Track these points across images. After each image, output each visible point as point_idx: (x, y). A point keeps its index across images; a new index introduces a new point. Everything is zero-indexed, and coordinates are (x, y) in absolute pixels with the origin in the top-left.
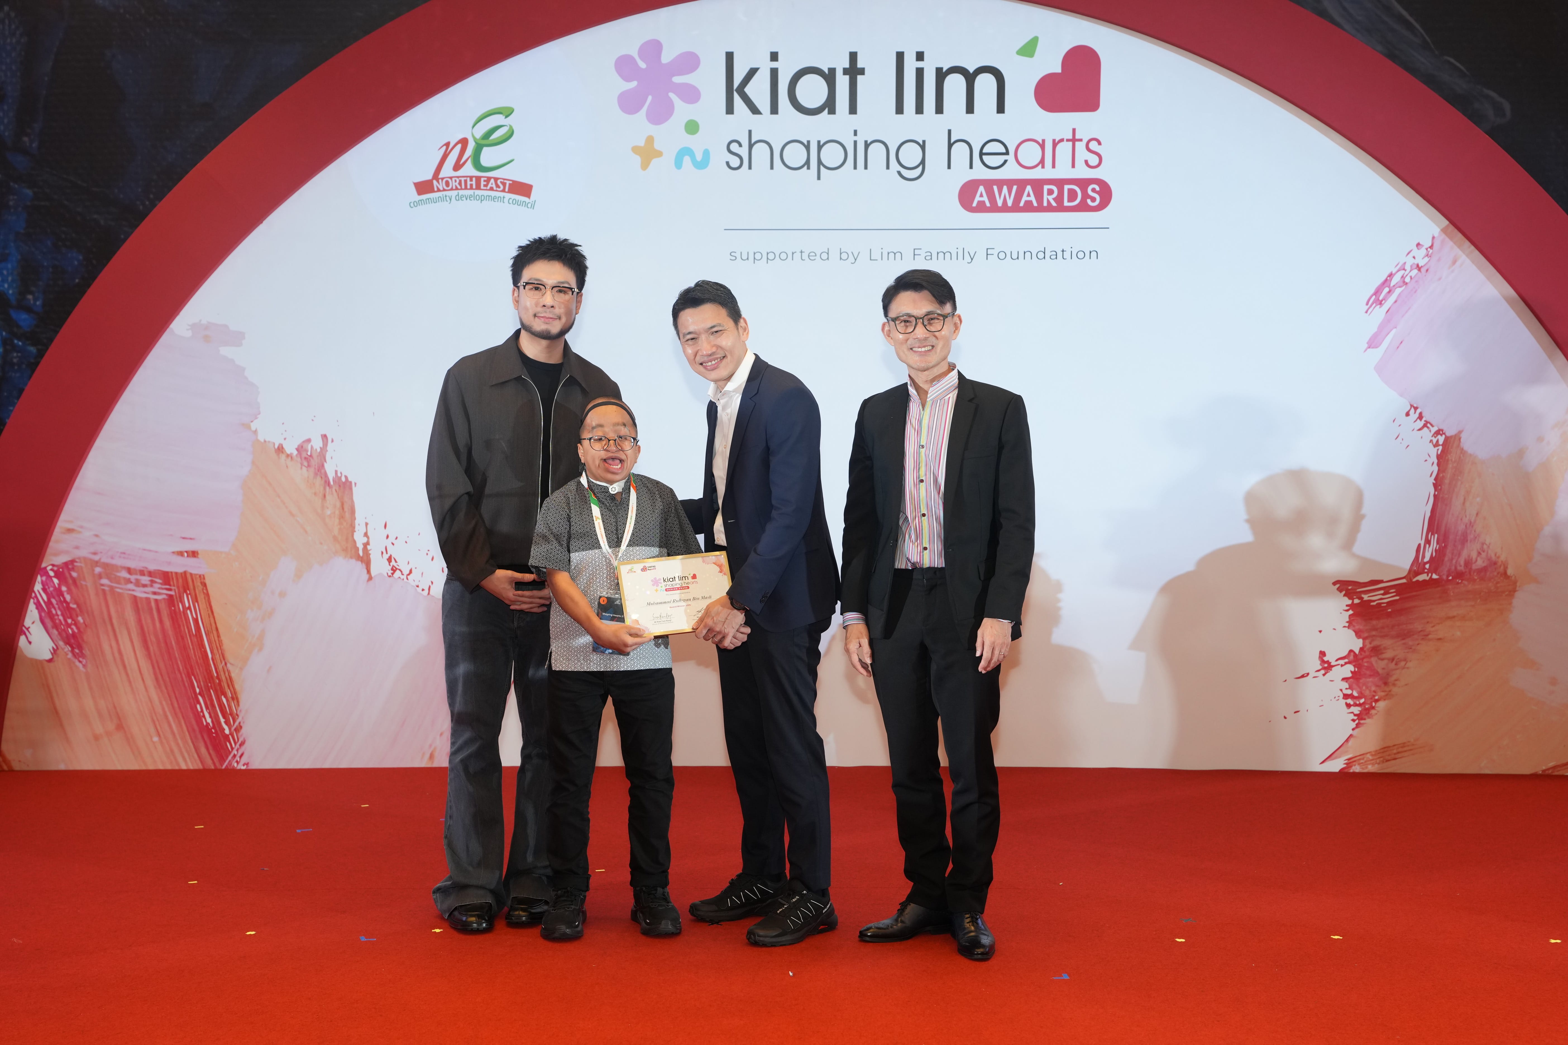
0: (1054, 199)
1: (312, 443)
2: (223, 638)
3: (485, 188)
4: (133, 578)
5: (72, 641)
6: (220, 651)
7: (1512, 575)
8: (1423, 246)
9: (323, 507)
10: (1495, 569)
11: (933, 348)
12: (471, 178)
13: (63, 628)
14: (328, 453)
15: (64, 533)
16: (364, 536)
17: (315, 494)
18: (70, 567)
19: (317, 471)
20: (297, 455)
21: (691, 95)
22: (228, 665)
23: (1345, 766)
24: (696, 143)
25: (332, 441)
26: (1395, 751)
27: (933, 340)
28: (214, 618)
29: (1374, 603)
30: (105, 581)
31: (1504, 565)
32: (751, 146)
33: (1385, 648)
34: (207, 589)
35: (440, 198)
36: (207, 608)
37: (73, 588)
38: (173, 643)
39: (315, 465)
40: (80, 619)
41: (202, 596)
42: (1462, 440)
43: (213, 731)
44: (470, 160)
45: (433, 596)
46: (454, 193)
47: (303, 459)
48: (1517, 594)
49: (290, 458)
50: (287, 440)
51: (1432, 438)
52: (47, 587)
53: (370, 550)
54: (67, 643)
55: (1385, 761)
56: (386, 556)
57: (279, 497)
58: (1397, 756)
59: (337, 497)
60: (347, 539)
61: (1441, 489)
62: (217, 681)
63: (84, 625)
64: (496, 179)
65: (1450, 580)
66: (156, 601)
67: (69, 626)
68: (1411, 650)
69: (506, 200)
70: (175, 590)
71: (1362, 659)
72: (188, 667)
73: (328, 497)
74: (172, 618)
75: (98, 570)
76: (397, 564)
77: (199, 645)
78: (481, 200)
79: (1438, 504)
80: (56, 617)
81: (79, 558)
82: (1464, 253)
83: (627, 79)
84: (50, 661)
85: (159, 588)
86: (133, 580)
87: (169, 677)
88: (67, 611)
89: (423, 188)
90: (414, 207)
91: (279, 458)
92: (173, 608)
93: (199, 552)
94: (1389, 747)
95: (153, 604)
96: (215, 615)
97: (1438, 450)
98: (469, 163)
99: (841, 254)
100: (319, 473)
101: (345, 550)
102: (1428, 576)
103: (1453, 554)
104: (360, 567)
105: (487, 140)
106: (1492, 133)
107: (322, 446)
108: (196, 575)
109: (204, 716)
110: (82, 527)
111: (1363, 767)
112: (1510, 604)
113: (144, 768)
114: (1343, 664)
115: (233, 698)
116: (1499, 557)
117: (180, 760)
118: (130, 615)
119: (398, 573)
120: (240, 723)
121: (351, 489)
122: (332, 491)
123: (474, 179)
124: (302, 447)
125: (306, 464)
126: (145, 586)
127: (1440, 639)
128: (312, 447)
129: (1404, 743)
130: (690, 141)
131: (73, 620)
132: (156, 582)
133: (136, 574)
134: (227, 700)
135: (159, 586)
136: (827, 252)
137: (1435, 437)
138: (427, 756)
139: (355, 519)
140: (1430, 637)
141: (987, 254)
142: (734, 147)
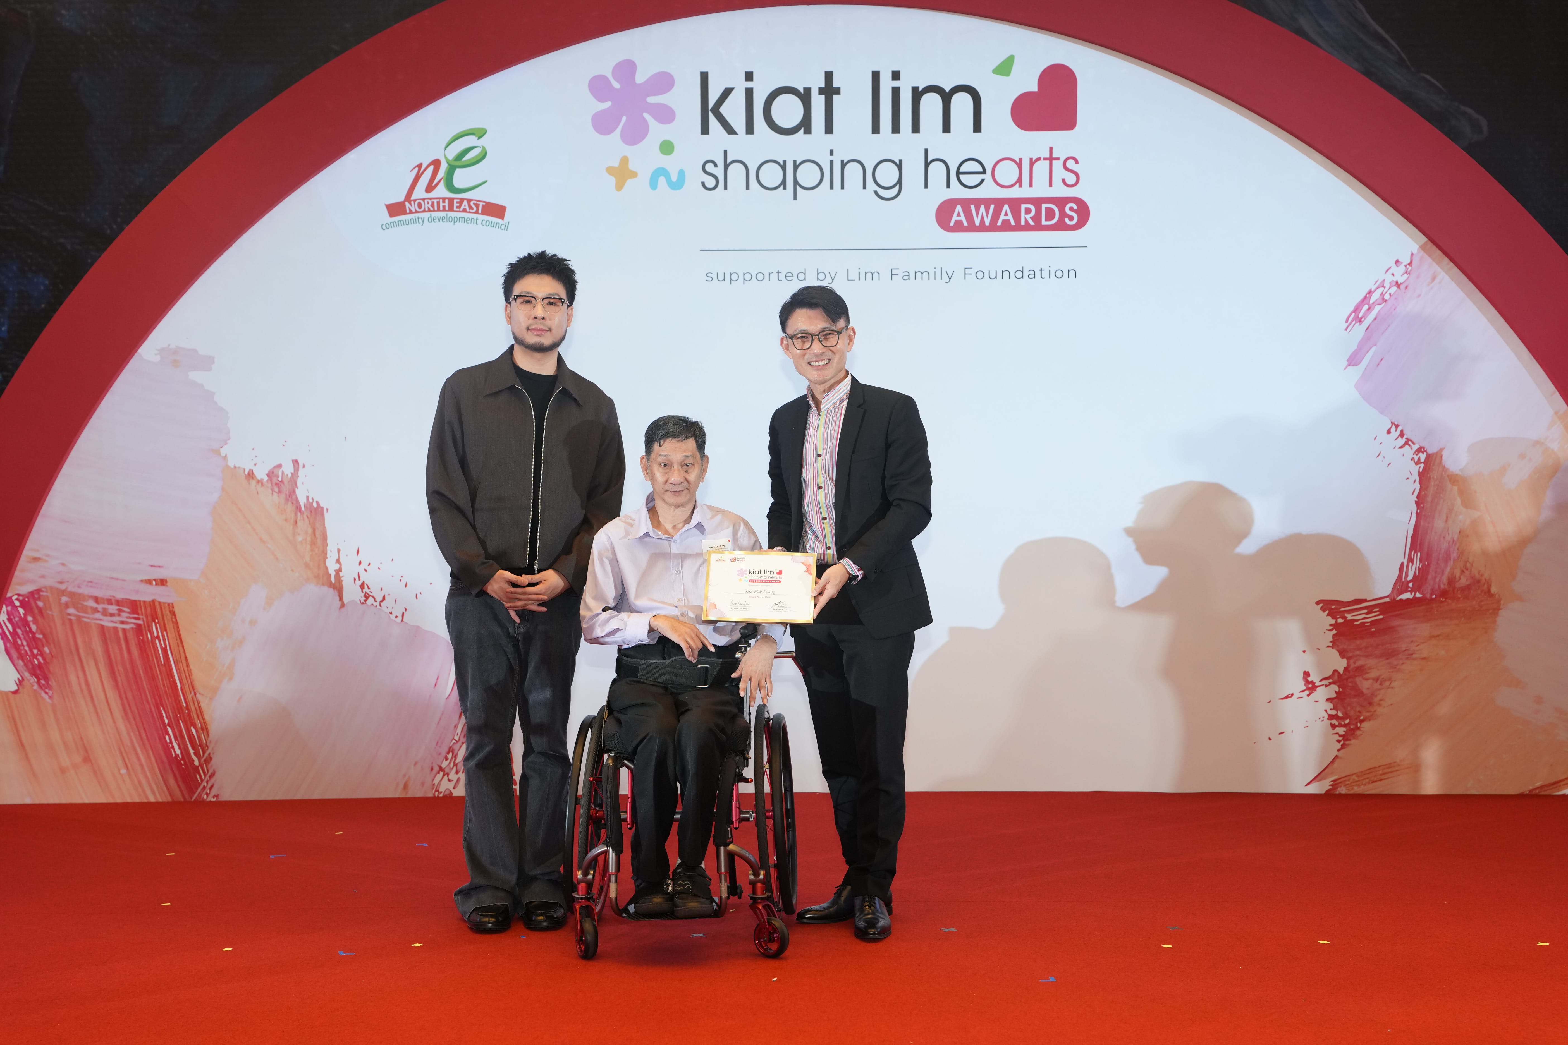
0: (1031, 218)
1: (283, 469)
2: (192, 667)
3: (458, 210)
4: (100, 607)
5: (38, 672)
6: (189, 681)
7: (1495, 593)
8: (1402, 263)
9: (294, 534)
10: (1479, 587)
11: (829, 362)
12: (444, 199)
13: (28, 658)
14: (299, 478)
15: (30, 562)
16: (336, 563)
17: (286, 520)
18: (36, 596)
19: (288, 497)
20: (267, 481)
21: (666, 115)
22: (198, 695)
23: (1331, 787)
24: (671, 163)
25: (304, 466)
26: (1381, 772)
27: (829, 355)
28: (183, 647)
29: (1358, 623)
30: (71, 611)
31: (1488, 583)
32: (726, 166)
33: (1370, 668)
34: (176, 618)
35: (412, 220)
36: (176, 637)
37: (39, 618)
38: (142, 673)
39: (286, 491)
40: (46, 649)
41: (171, 625)
42: (1444, 457)
43: (182, 762)
44: (442, 181)
45: (406, 623)
46: (426, 215)
47: (274, 485)
48: (1501, 612)
49: (260, 484)
50: (257, 465)
51: (1413, 456)
52: (12, 617)
53: (342, 577)
54: (33, 673)
55: (1371, 782)
56: (360, 583)
57: (249, 523)
58: (1382, 777)
59: (308, 523)
60: (319, 566)
61: (1423, 507)
62: (187, 712)
63: (50, 656)
64: (469, 201)
65: (1434, 598)
66: (124, 630)
67: (35, 656)
68: (1395, 670)
69: (479, 222)
70: (143, 619)
71: (1347, 679)
72: (157, 697)
73: (299, 523)
74: (140, 648)
75: (64, 599)
76: (370, 590)
77: (168, 675)
78: (454, 222)
79: (1420, 522)
80: (22, 648)
81: (45, 587)
82: (1443, 269)
83: (601, 100)
84: (15, 692)
85: (127, 617)
86: (100, 609)
87: (137, 709)
88: (33, 641)
89: (395, 209)
90: (386, 229)
91: (249, 484)
92: (141, 638)
93: (168, 580)
94: (1375, 768)
95: (121, 634)
96: (184, 643)
97: (1420, 467)
98: (442, 183)
99: (818, 274)
100: (290, 499)
101: (317, 577)
102: (1411, 594)
103: (1436, 572)
104: (331, 593)
105: (460, 161)
106: (1471, 150)
107: (293, 471)
108: (164, 603)
109: (173, 747)
110: (48, 556)
111: (1348, 788)
112: (1495, 622)
113: (111, 801)
114: (1328, 684)
115: (202, 729)
116: (1482, 575)
117: (149, 793)
118: (97, 644)
119: (371, 600)
120: (209, 754)
121: (323, 515)
122: (303, 517)
123: (447, 201)
124: (273, 472)
125: (276, 489)
126: (112, 615)
127: (1424, 658)
128: (283, 472)
129: (1390, 764)
130: (665, 162)
131: (39, 650)
132: (124, 611)
133: (104, 603)
134: (197, 731)
135: (128, 615)
136: (804, 272)
137: (1417, 455)
138: (401, 786)
139: (327, 545)
140: (1414, 656)
141: (965, 274)
142: (710, 167)
